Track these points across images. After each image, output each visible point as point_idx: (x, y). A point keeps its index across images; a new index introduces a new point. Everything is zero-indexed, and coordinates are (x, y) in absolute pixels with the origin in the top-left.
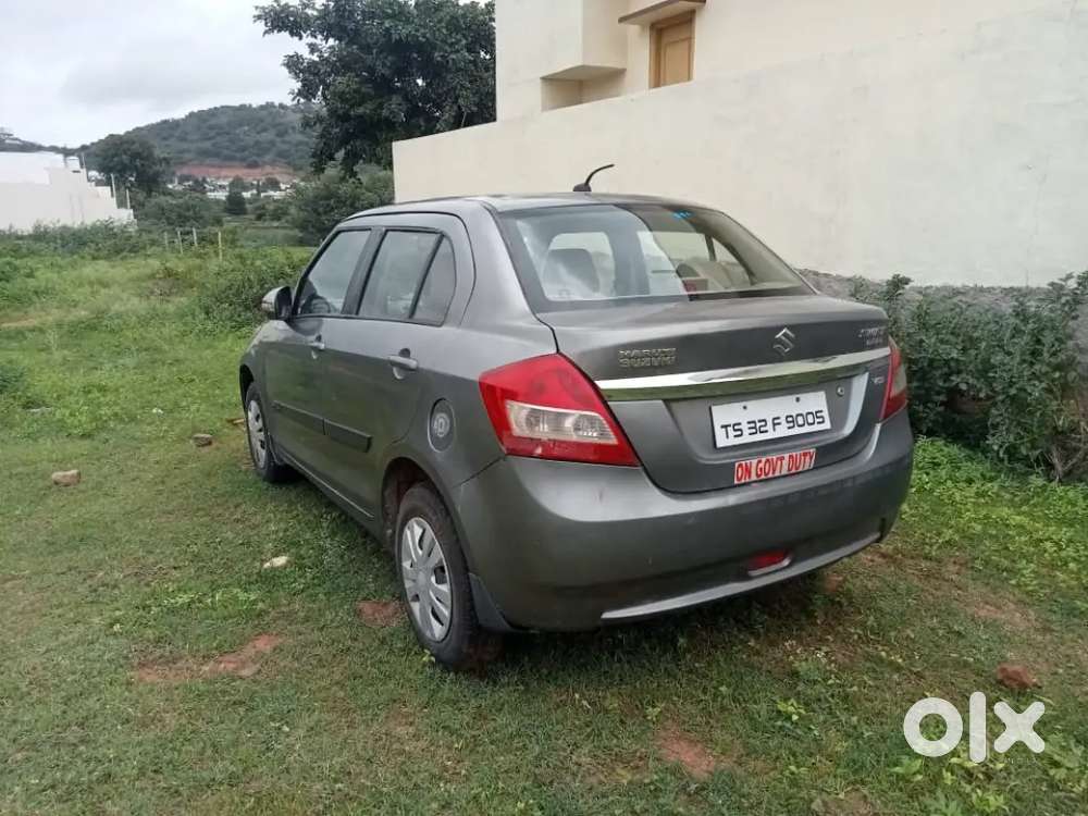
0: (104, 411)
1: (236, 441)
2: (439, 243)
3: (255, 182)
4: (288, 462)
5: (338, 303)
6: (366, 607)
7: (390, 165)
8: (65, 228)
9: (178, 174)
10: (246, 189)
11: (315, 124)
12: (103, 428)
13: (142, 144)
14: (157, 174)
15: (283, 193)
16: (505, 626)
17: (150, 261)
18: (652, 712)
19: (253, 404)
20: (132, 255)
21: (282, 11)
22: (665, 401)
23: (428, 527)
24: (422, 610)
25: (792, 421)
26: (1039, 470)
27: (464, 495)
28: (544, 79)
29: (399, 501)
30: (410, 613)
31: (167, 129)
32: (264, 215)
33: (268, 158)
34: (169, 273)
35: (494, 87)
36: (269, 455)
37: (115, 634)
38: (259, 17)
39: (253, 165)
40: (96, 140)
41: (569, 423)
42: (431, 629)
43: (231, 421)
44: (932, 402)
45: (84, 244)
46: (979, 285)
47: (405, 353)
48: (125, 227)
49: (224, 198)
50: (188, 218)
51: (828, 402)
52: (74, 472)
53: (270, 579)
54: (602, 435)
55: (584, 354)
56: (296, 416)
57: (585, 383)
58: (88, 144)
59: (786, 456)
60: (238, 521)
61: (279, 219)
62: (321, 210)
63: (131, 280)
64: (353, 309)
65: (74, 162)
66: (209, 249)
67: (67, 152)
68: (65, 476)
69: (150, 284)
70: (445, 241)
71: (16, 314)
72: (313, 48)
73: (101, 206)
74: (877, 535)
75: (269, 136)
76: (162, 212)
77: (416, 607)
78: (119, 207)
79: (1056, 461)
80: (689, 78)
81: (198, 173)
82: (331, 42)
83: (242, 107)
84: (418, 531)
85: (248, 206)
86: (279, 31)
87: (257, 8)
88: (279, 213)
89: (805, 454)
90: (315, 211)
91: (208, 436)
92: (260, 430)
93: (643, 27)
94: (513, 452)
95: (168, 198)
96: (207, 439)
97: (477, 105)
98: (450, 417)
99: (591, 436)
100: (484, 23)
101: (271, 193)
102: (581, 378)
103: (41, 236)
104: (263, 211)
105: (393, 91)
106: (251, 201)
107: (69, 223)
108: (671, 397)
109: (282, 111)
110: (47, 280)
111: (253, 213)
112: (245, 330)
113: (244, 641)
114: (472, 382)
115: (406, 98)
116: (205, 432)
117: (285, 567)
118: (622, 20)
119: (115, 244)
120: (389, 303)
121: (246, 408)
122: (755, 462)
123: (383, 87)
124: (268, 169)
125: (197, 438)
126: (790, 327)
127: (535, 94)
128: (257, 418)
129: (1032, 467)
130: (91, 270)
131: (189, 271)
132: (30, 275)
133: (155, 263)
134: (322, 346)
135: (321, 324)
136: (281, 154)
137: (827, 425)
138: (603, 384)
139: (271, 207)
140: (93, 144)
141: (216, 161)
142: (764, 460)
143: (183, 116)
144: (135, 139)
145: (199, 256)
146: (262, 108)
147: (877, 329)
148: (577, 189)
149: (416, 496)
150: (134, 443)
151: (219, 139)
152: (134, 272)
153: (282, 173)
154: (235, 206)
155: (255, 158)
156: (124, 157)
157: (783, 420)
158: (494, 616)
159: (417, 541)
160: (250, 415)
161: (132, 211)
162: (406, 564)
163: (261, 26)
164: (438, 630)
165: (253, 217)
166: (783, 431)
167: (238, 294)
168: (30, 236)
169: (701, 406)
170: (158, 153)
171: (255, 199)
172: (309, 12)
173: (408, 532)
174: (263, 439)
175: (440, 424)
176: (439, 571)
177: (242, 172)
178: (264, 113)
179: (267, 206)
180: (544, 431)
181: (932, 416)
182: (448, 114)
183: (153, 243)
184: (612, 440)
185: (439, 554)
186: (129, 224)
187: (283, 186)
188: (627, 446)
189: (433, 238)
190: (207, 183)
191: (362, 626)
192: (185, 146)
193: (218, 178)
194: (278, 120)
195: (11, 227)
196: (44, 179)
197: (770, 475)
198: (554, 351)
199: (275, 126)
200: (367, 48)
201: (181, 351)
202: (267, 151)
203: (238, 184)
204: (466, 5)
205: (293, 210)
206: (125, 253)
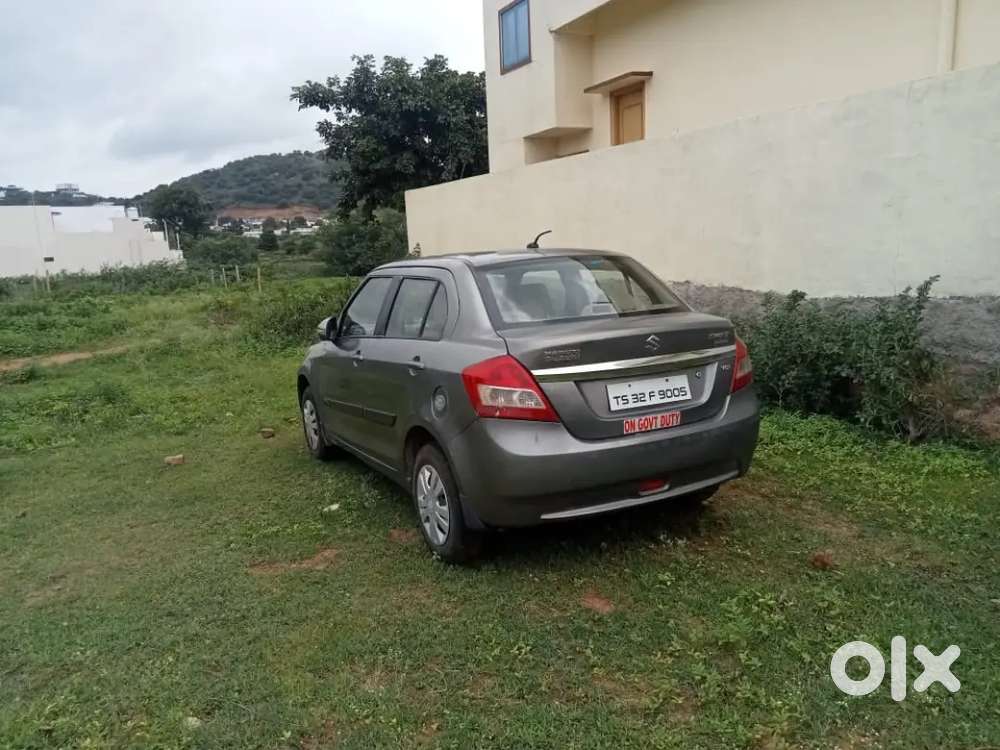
0: (190, 415)
1: (294, 433)
2: (437, 288)
3: (285, 221)
4: (335, 443)
5: (370, 328)
6: (395, 533)
7: (403, 209)
8: (125, 268)
9: (218, 216)
10: (276, 228)
11: (340, 178)
12: (192, 428)
13: (189, 193)
14: (202, 219)
15: (310, 230)
16: (483, 527)
17: (202, 295)
18: (578, 582)
19: (308, 403)
20: (186, 290)
21: (314, 89)
22: (575, 382)
23: (433, 470)
24: (432, 528)
25: (663, 394)
26: (897, 436)
27: (455, 445)
28: (525, 138)
29: (415, 456)
30: (424, 532)
31: (208, 177)
32: (293, 250)
33: (296, 199)
34: (221, 306)
35: (486, 141)
36: (321, 440)
37: (231, 550)
38: (294, 96)
39: (283, 206)
40: (147, 191)
41: (515, 397)
42: (437, 538)
43: (286, 420)
44: (821, 387)
45: (144, 282)
46: (861, 295)
47: (417, 359)
48: (177, 266)
49: (258, 236)
50: (231, 256)
51: (689, 381)
52: (181, 456)
53: (328, 518)
54: (536, 404)
55: (523, 355)
56: (343, 409)
57: (524, 372)
58: (141, 194)
59: (659, 416)
60: (300, 485)
61: (306, 253)
62: (344, 244)
63: (190, 311)
64: (382, 331)
65: (133, 212)
66: (250, 283)
67: (127, 203)
68: (174, 459)
69: (204, 315)
70: (441, 286)
71: (101, 344)
72: (340, 117)
73: (156, 249)
74: (736, 473)
75: (297, 179)
76: (207, 253)
77: (427, 526)
78: (171, 248)
79: (911, 428)
80: (642, 138)
81: (236, 215)
82: (354, 113)
83: (274, 156)
84: (427, 474)
85: (279, 242)
86: (311, 105)
87: (293, 88)
88: (307, 246)
89: (673, 415)
90: (339, 245)
91: (270, 430)
92: (314, 422)
93: (605, 96)
94: (484, 416)
95: (212, 240)
96: (270, 432)
97: (474, 157)
98: (445, 396)
99: (531, 404)
100: (479, 88)
101: (299, 230)
102: (522, 369)
103: (107, 276)
104: (291, 247)
105: (404, 148)
106: (281, 238)
107: (129, 264)
108: (580, 380)
109: (307, 158)
110: (120, 315)
111: (282, 249)
112: (289, 350)
113: (316, 552)
114: (458, 374)
115: (416, 152)
116: (268, 427)
117: (338, 510)
118: (587, 91)
119: (171, 282)
120: (406, 326)
121: (302, 406)
122: (637, 420)
123: (396, 146)
124: (296, 209)
125: (264, 432)
126: (655, 334)
127: (520, 150)
128: (312, 413)
129: (893, 433)
130: (156, 305)
131: (236, 303)
132: (106, 311)
133: (207, 298)
134: (361, 357)
135: (358, 343)
136: (309, 196)
137: (689, 396)
138: (536, 373)
139: (299, 242)
140: (145, 194)
141: (251, 204)
142: (643, 418)
143: (222, 166)
144: (182, 189)
145: (243, 289)
146: (290, 156)
147: (722, 334)
148: (530, 246)
149: (426, 450)
150: (218, 437)
151: (254, 184)
152: (190, 305)
153: (307, 212)
154: (268, 243)
155: (284, 200)
156: (174, 205)
157: (656, 394)
158: (475, 521)
159: (427, 479)
160: (306, 411)
161: (181, 252)
162: (420, 498)
163: (296, 103)
164: (442, 537)
165: (284, 252)
166: (656, 400)
167: (281, 321)
168: (98, 277)
169: (600, 385)
170: (203, 200)
171: (286, 235)
172: (334, 88)
173: (421, 476)
174: (316, 428)
175: (440, 402)
176: (441, 498)
177: (272, 213)
178: (292, 160)
179: (296, 242)
180: (501, 401)
181: (822, 398)
182: (451, 167)
183: (201, 279)
184: (543, 406)
185: (441, 486)
186: (182, 263)
187: (309, 224)
188: (551, 410)
189: (433, 285)
190: (242, 222)
191: (391, 542)
192: (222, 192)
193: (253, 219)
194: (305, 166)
195: (83, 270)
196: (108, 227)
197: (649, 429)
198: (505, 353)
199: (301, 171)
200: (384, 116)
201: (242, 369)
202: (294, 193)
203: (270, 224)
204: (463, 75)
205: (319, 245)
206: (178, 290)
